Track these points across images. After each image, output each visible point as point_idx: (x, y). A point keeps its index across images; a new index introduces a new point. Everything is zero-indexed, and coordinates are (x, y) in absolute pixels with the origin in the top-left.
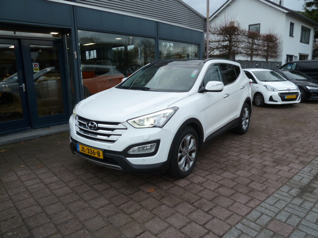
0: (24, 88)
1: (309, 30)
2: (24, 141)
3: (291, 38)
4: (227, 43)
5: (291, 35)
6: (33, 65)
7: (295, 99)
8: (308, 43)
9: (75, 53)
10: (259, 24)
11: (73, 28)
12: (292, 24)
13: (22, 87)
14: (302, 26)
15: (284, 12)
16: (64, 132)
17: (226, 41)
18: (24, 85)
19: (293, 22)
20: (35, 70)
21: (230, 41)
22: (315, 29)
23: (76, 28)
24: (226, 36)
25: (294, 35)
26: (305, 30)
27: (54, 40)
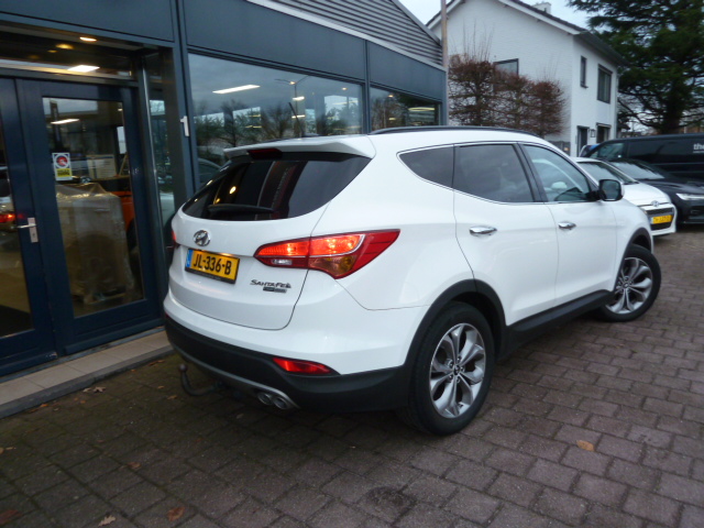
0: (33, 232)
1: (610, 74)
2: (49, 402)
3: (583, 89)
4: (472, 101)
5: (583, 85)
6: (55, 160)
7: (666, 225)
8: (608, 102)
9: (184, 120)
10: (516, 60)
11: (175, 47)
12: (584, 60)
13: (27, 229)
14: (600, 66)
15: (569, 34)
16: (159, 358)
17: (471, 95)
18: (32, 223)
19: (585, 56)
20: (61, 173)
21: (478, 96)
22: (619, 71)
23: (185, 47)
24: (468, 85)
25: (587, 84)
26: (604, 75)
27: (102, 82)
